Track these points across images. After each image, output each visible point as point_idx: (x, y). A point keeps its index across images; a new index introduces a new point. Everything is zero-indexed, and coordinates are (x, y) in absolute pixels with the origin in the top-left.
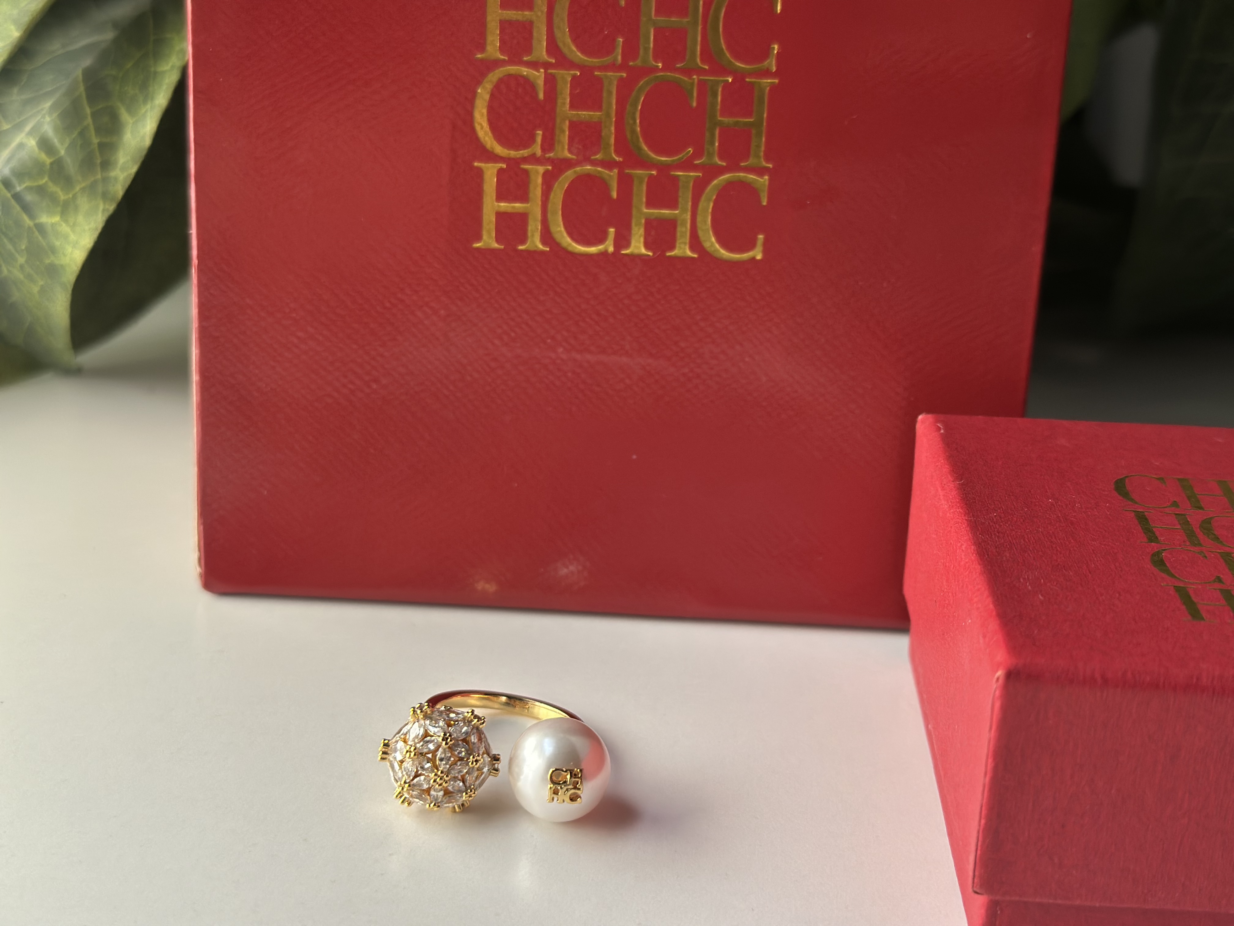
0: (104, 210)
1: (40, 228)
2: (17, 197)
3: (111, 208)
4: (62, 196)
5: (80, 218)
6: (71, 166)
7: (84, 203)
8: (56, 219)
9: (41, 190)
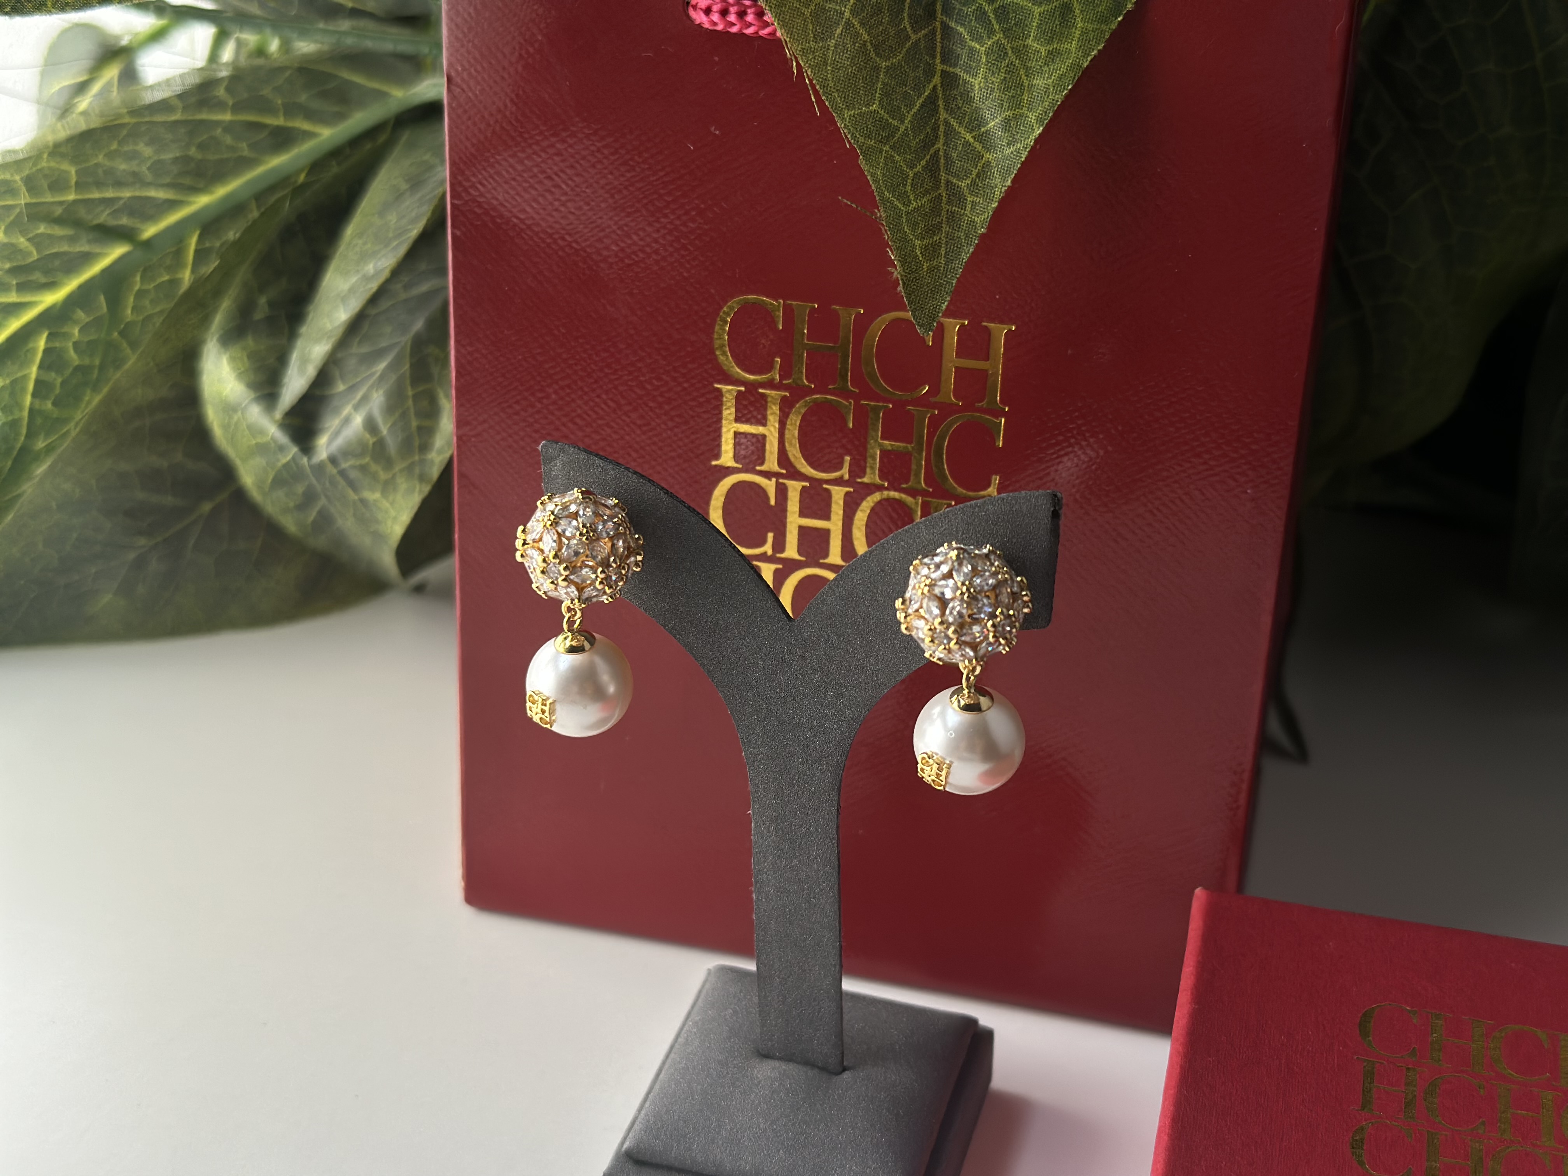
0: (420, 491)
1: (363, 501)
2: (342, 473)
3: (427, 489)
4: (383, 476)
5: (399, 497)
6: (392, 445)
7: (403, 484)
8: (377, 495)
9: (363, 468)
